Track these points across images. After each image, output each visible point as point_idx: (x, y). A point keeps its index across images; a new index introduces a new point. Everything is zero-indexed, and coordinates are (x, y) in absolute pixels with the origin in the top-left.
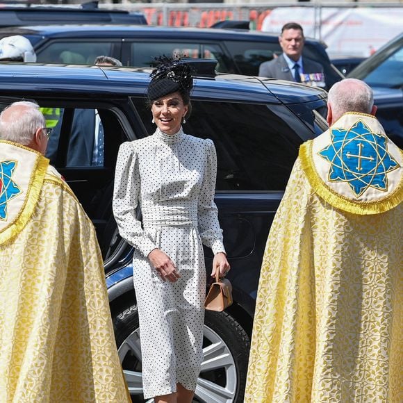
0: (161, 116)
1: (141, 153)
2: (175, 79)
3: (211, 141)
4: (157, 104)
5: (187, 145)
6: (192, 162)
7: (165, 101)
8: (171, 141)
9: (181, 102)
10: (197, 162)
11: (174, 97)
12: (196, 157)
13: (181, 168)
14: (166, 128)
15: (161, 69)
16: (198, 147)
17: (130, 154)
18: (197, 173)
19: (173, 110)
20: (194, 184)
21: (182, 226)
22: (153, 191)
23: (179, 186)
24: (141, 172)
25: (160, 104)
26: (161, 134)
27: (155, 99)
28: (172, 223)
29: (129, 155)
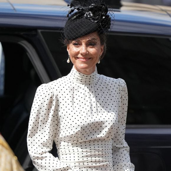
0: (79, 56)
1: (60, 95)
2: (94, 19)
3: (123, 81)
4: (75, 44)
5: (102, 85)
6: (108, 102)
7: (84, 42)
8: (88, 80)
9: (98, 42)
10: (112, 102)
11: (93, 37)
12: (111, 97)
13: (98, 108)
14: (83, 65)
15: (78, 9)
16: (112, 87)
17: (50, 96)
18: (114, 113)
19: (92, 50)
20: (111, 124)
21: (99, 166)
22: (72, 133)
23: (98, 126)
24: (60, 114)
25: (78, 44)
26: (77, 74)
27: (74, 39)
28: (90, 164)
29: (48, 97)
